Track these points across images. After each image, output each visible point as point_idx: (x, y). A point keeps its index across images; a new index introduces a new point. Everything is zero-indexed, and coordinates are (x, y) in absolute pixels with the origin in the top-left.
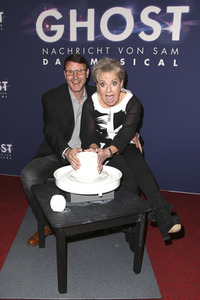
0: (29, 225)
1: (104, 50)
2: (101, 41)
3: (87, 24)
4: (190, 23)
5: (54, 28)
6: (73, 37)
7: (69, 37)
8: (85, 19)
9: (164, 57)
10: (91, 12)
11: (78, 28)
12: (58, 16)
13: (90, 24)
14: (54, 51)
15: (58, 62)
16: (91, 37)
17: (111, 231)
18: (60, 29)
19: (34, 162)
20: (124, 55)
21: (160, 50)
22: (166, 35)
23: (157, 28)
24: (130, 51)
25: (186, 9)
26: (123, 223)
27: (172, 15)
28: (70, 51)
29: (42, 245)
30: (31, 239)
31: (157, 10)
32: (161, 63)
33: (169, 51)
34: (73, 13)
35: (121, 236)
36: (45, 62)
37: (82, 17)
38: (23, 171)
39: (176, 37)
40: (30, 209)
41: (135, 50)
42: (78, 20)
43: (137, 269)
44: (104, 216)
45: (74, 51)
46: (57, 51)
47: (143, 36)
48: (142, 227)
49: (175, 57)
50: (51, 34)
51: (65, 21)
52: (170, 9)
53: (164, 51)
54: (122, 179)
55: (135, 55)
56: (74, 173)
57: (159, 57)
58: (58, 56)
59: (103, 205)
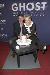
0: (11, 52)
1: (27, 13)
2: (27, 11)
3: (23, 7)
4: (47, 6)
5: (16, 8)
6: (20, 10)
7: (19, 10)
8: (23, 6)
9: (41, 14)
10: (24, 4)
11: (21, 8)
12: (17, 5)
13: (24, 7)
14: (16, 13)
15: (17, 16)
16: (24, 10)
17: (29, 53)
18: (17, 8)
19: (12, 38)
20: (32, 14)
21: (40, 13)
22: (41, 9)
23: (39, 7)
24: (33, 13)
25: (46, 3)
26: (32, 52)
27: (43, 4)
28: (20, 13)
29: (14, 57)
30: (12, 56)
31: (39, 3)
32: (40, 15)
33: (42, 13)
34: (20, 4)
35: (32, 54)
36: (14, 16)
37: (22, 5)
38: (9, 40)
39: (44, 9)
40: (11, 49)
41: (34, 13)
42: (21, 6)
43: (35, 62)
44: (28, 50)
45: (21, 13)
46: (17, 13)
47: (36, 9)
48: (36, 52)
49: (43, 14)
50: (15, 9)
51: (18, 6)
52: (42, 3)
53: (41, 13)
54: (32, 42)
55: (34, 14)
56: (21, 41)
57: (40, 14)
58: (17, 14)
59: (27, 48)
